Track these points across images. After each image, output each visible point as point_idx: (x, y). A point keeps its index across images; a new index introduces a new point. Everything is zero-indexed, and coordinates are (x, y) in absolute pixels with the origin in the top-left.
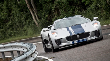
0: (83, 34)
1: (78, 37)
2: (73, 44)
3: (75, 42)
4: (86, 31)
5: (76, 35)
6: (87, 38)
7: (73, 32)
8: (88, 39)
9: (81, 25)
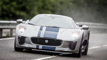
0: (54, 40)
1: (47, 42)
2: (37, 49)
3: (41, 47)
4: (58, 38)
5: (44, 39)
6: (56, 47)
7: (42, 34)
8: (58, 48)
9: (60, 28)
